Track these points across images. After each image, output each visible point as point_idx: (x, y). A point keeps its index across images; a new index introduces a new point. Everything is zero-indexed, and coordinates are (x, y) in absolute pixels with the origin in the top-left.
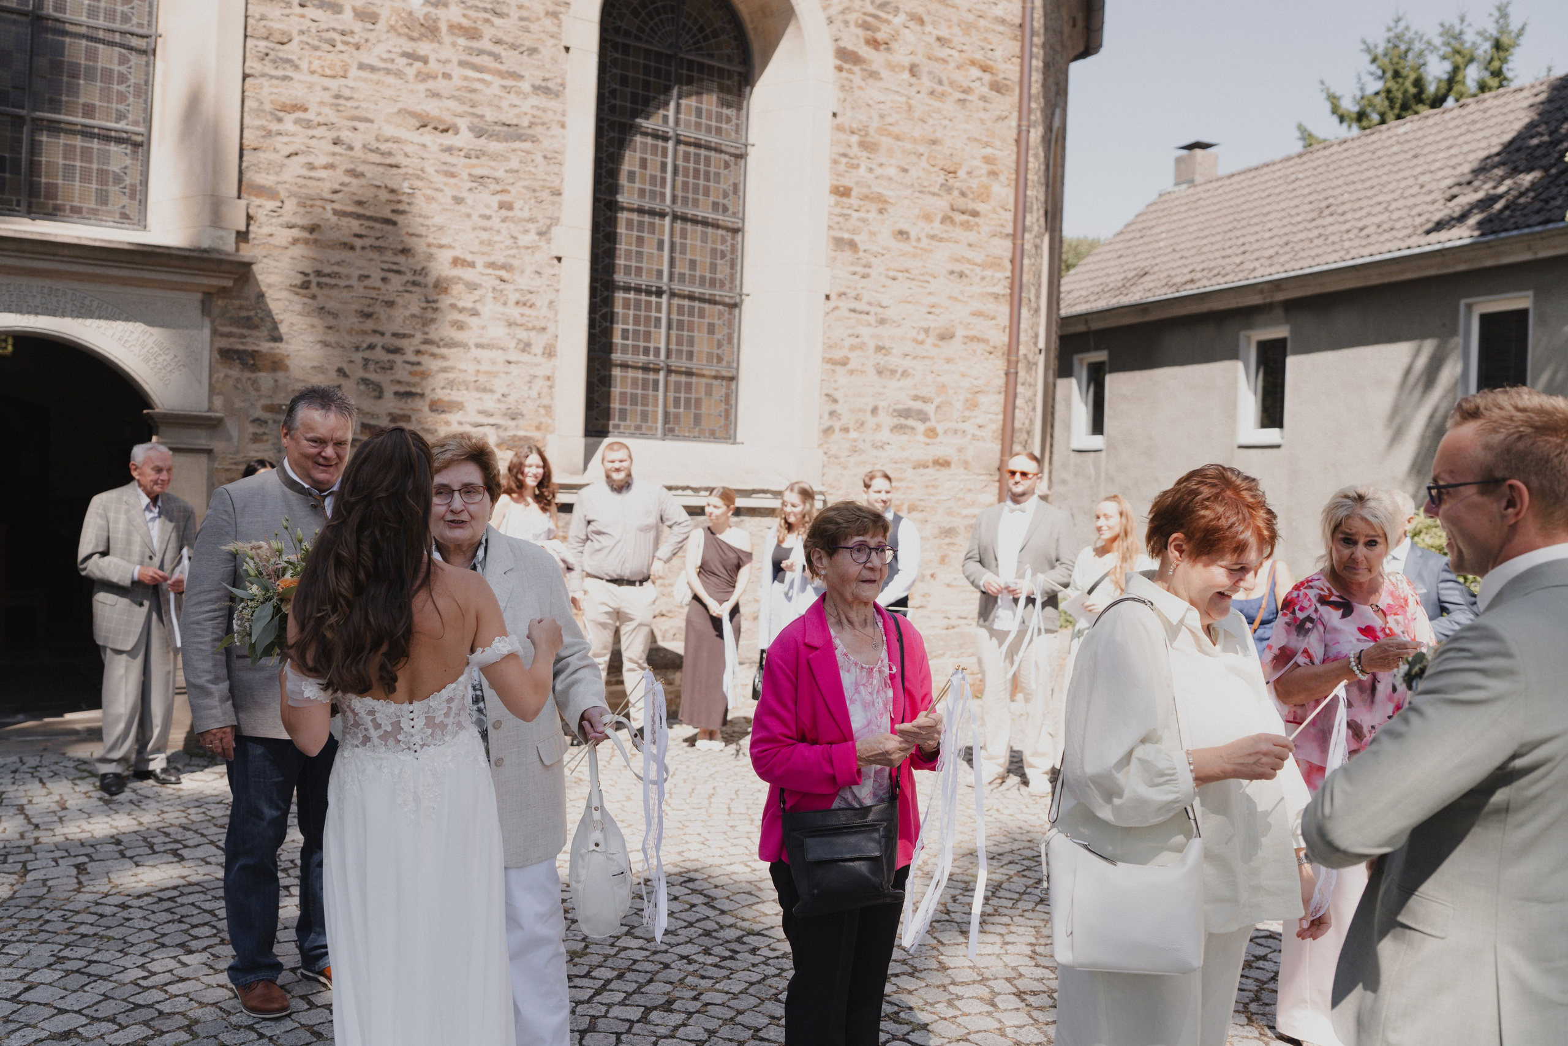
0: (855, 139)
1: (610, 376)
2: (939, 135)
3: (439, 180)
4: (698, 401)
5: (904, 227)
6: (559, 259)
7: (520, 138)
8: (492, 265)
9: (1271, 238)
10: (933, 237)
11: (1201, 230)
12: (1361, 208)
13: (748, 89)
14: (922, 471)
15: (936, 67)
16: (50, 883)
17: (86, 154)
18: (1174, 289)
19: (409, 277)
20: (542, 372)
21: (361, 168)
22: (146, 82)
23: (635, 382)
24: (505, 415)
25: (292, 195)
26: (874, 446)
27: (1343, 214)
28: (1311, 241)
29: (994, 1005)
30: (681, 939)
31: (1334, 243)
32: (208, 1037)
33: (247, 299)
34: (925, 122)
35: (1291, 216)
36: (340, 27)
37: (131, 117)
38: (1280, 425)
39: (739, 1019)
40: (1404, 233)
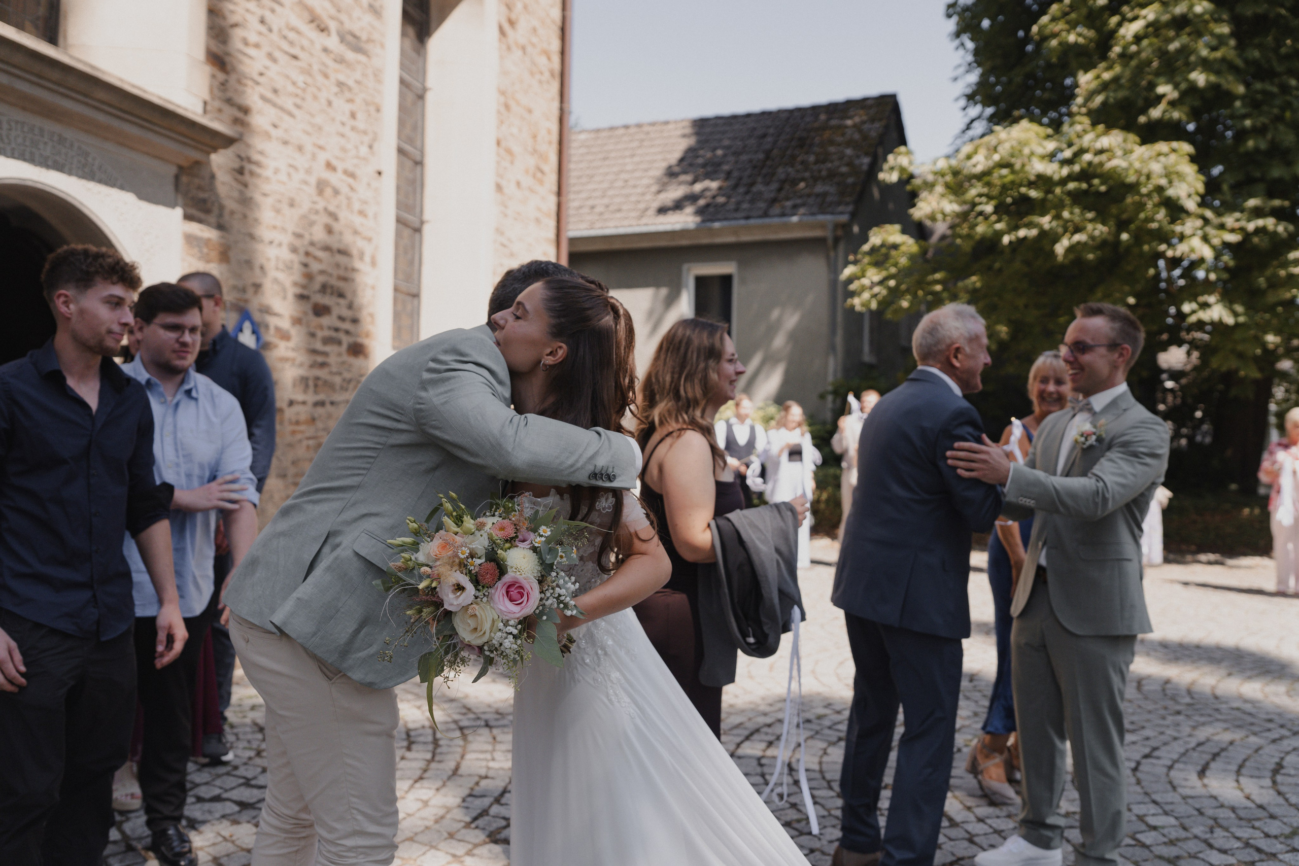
0: (502, 99)
2: (532, 106)
5: (520, 178)
6: (380, 173)
7: (361, 51)
8: (346, 172)
10: (529, 189)
13: (426, 38)
15: (531, 49)
19: (301, 175)
20: (370, 281)
21: (277, 54)
25: (234, 69)
33: (203, 178)
34: (527, 93)
40: (634, 214)
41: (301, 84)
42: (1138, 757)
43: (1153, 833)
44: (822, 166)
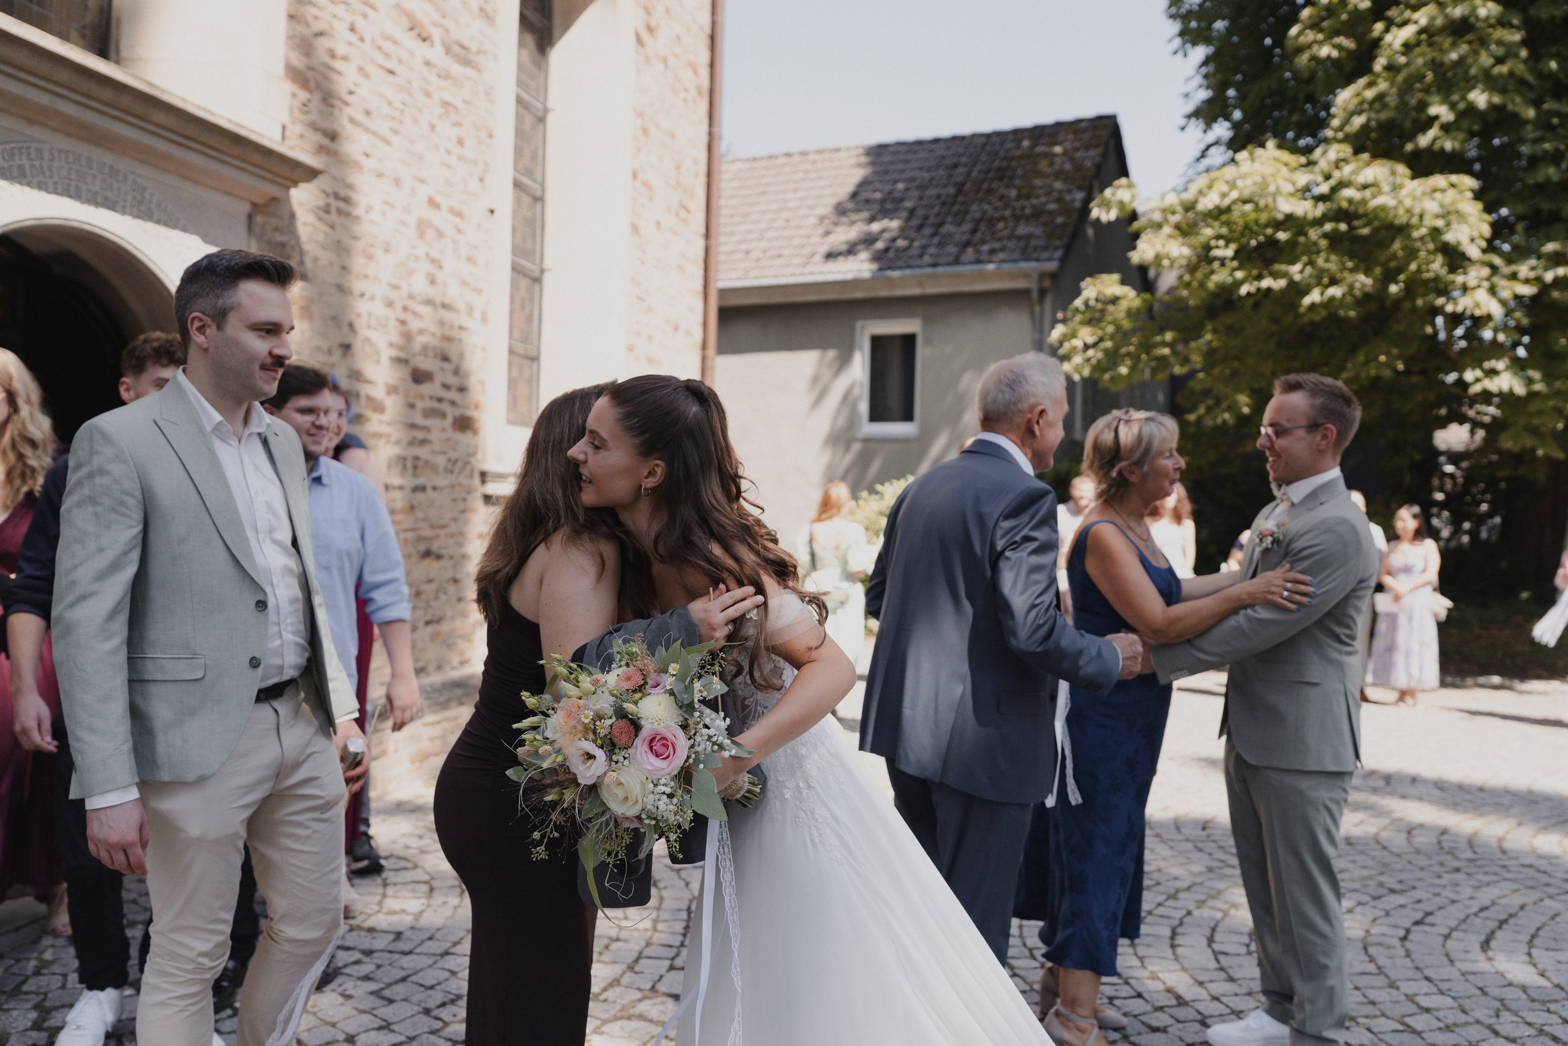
0: (639, 122)
2: (675, 130)
5: (660, 217)
6: (492, 212)
7: (470, 65)
8: (451, 210)
10: (671, 230)
13: (548, 48)
15: (674, 61)
19: (398, 213)
20: (479, 341)
21: (370, 69)
24: (457, 390)
25: (318, 86)
33: (281, 217)
34: (669, 115)
40: (797, 261)
41: (399, 105)
42: (1407, 923)
43: (1426, 1016)
44: (1026, 203)
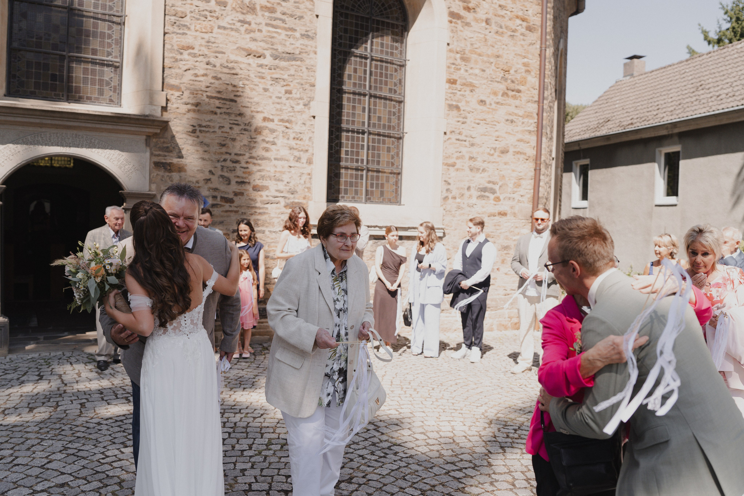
0: (458, 56)
1: (340, 173)
2: (500, 53)
3: (256, 80)
4: (382, 185)
5: (483, 98)
6: (314, 117)
7: (295, 59)
8: (282, 120)
9: (672, 102)
10: (498, 103)
11: (637, 99)
12: (718, 86)
13: (406, 33)
14: (492, 218)
15: (498, 19)
16: (67, 412)
17: (93, 72)
18: (622, 128)
19: (243, 127)
20: (306, 171)
21: (219, 76)
22: (121, 38)
23: (351, 175)
24: (288, 192)
25: (187, 89)
26: (469, 206)
27: (709, 89)
28: (692, 103)
29: (514, 485)
30: (360, 447)
31: (704, 103)
32: (127, 489)
33: (166, 138)
34: (493, 47)
35: (682, 91)
36: (209, 9)
37: (114, 54)
38: (676, 195)
39: (384, 488)
